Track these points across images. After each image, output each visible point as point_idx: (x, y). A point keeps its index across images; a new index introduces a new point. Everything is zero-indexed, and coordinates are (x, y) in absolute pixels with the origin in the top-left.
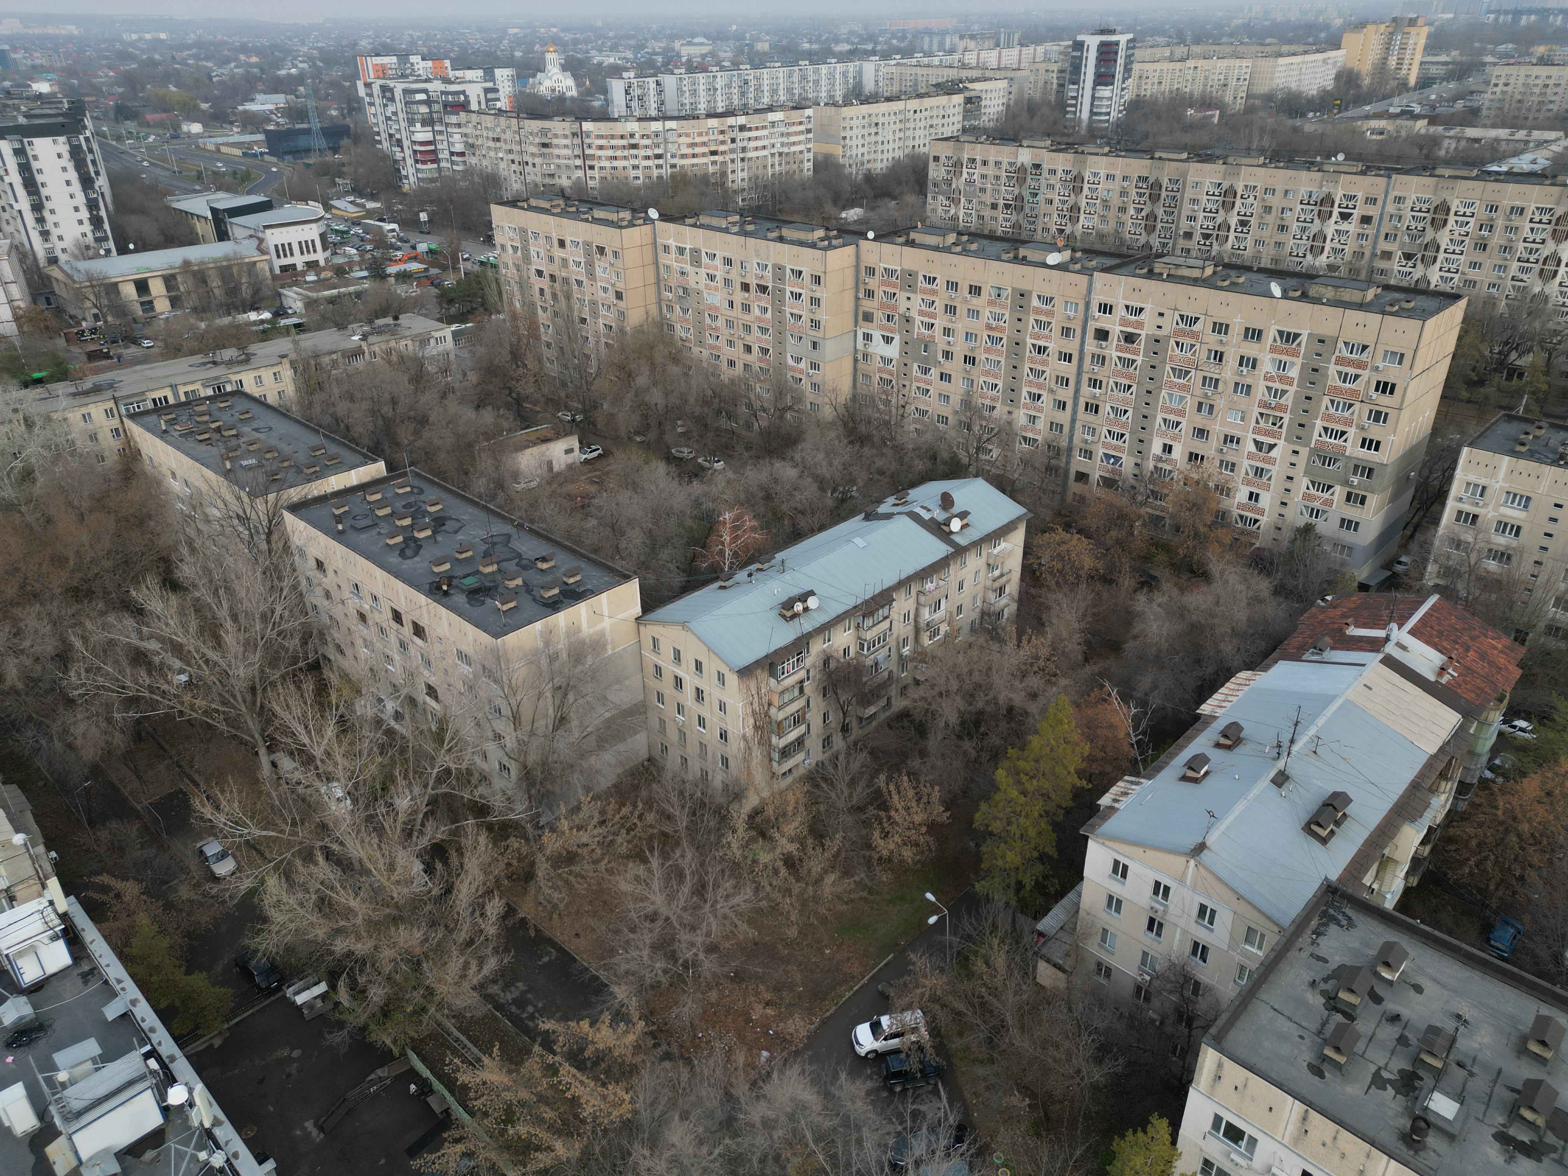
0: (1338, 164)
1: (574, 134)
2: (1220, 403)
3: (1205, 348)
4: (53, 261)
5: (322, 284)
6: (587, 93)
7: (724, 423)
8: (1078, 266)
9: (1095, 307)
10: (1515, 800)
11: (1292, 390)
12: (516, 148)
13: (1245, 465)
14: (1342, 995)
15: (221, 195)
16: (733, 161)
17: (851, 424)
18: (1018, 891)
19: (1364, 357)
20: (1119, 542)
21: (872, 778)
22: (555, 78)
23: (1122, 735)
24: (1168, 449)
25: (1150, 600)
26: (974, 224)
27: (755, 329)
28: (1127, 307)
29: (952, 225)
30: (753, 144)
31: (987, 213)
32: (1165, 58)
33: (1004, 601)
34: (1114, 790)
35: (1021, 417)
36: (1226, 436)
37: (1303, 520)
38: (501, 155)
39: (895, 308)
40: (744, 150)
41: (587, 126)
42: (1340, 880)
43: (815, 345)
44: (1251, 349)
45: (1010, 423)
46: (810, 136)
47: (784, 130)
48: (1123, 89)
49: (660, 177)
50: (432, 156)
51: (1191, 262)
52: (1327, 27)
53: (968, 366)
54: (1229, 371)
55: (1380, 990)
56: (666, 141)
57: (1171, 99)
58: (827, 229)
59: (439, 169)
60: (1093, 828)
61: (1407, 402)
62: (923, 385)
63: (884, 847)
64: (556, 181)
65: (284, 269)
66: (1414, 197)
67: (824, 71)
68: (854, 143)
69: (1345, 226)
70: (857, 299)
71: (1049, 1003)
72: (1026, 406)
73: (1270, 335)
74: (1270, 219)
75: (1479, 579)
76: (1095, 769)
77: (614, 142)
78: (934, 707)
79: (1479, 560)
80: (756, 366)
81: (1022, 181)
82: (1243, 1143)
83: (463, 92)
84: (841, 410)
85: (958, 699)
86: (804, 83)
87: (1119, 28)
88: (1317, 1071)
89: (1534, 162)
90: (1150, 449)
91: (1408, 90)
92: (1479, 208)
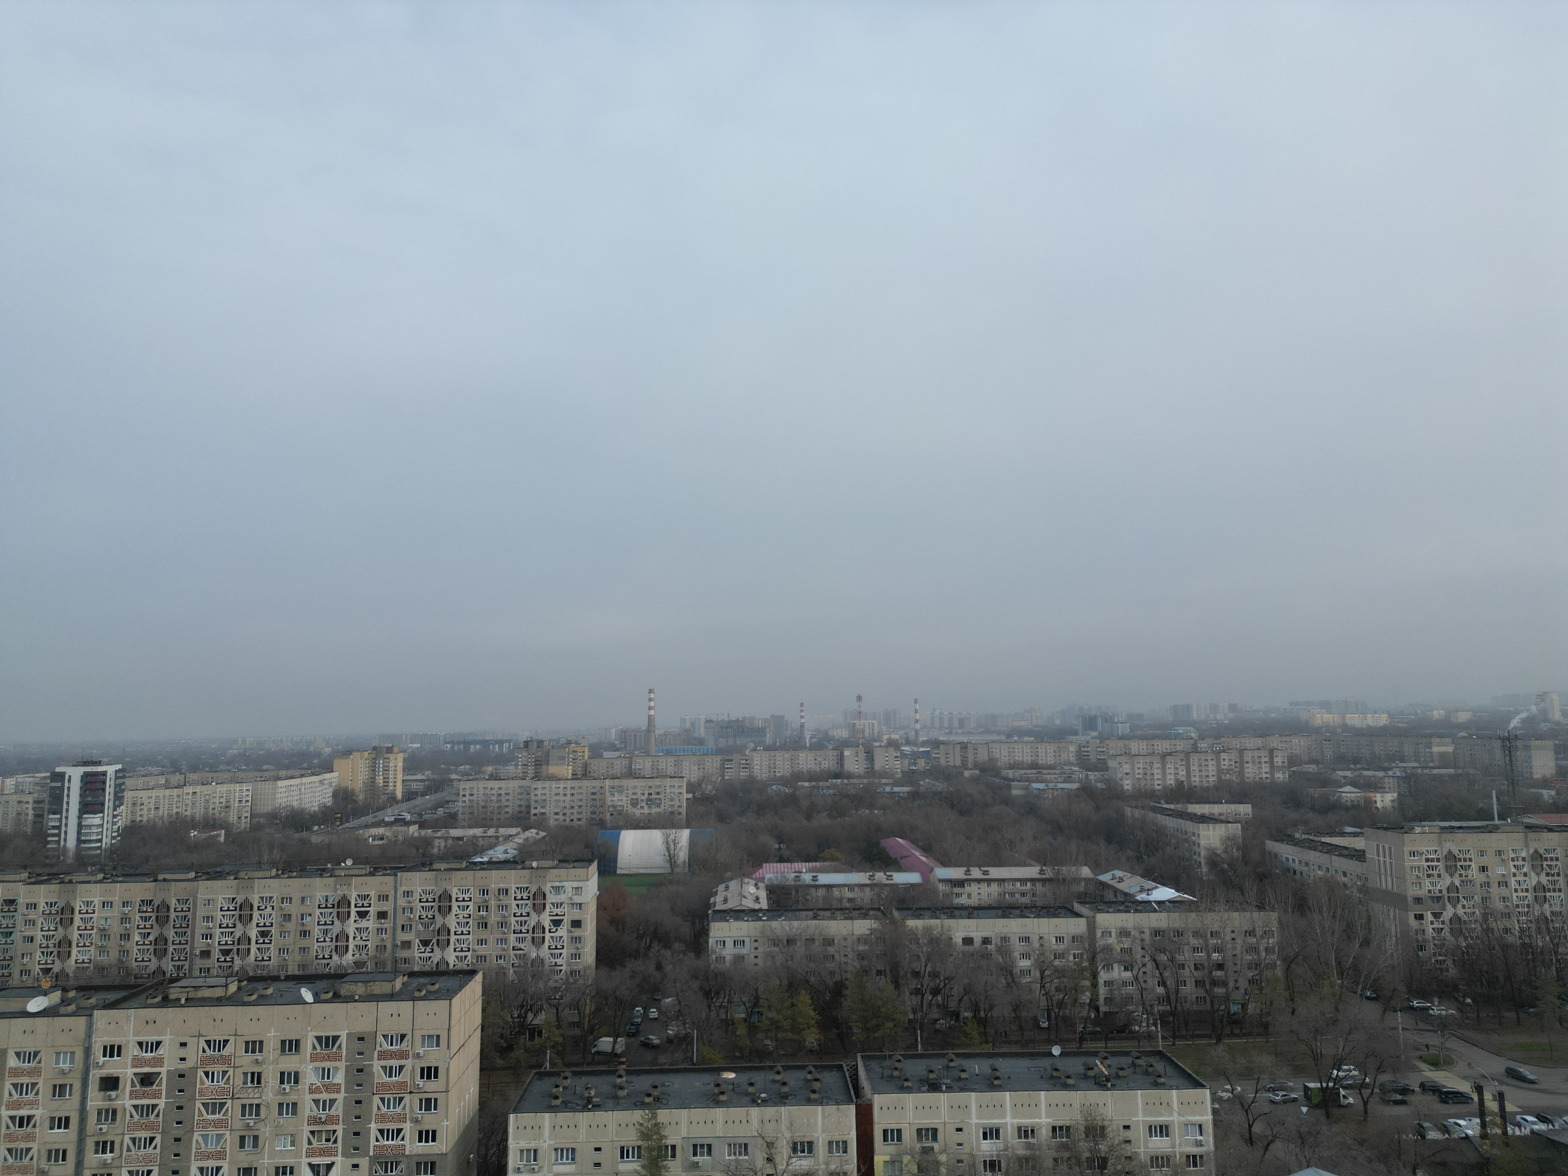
0: (347, 868)
2: (265, 1131)
3: (239, 1072)
8: (72, 1008)
9: (97, 1054)
11: (340, 1097)
19: (404, 1046)
28: (140, 1044)
32: (161, 786)
36: (277, 1169)
44: (290, 1063)
48: (114, 816)
51: (213, 981)
52: (318, 754)
54: (270, 1093)
57: (171, 823)
61: (452, 1083)
66: (419, 890)
69: (364, 924)
73: (308, 1044)
74: (291, 926)
87: (104, 759)
89: (506, 852)
91: (397, 802)
92: (474, 893)
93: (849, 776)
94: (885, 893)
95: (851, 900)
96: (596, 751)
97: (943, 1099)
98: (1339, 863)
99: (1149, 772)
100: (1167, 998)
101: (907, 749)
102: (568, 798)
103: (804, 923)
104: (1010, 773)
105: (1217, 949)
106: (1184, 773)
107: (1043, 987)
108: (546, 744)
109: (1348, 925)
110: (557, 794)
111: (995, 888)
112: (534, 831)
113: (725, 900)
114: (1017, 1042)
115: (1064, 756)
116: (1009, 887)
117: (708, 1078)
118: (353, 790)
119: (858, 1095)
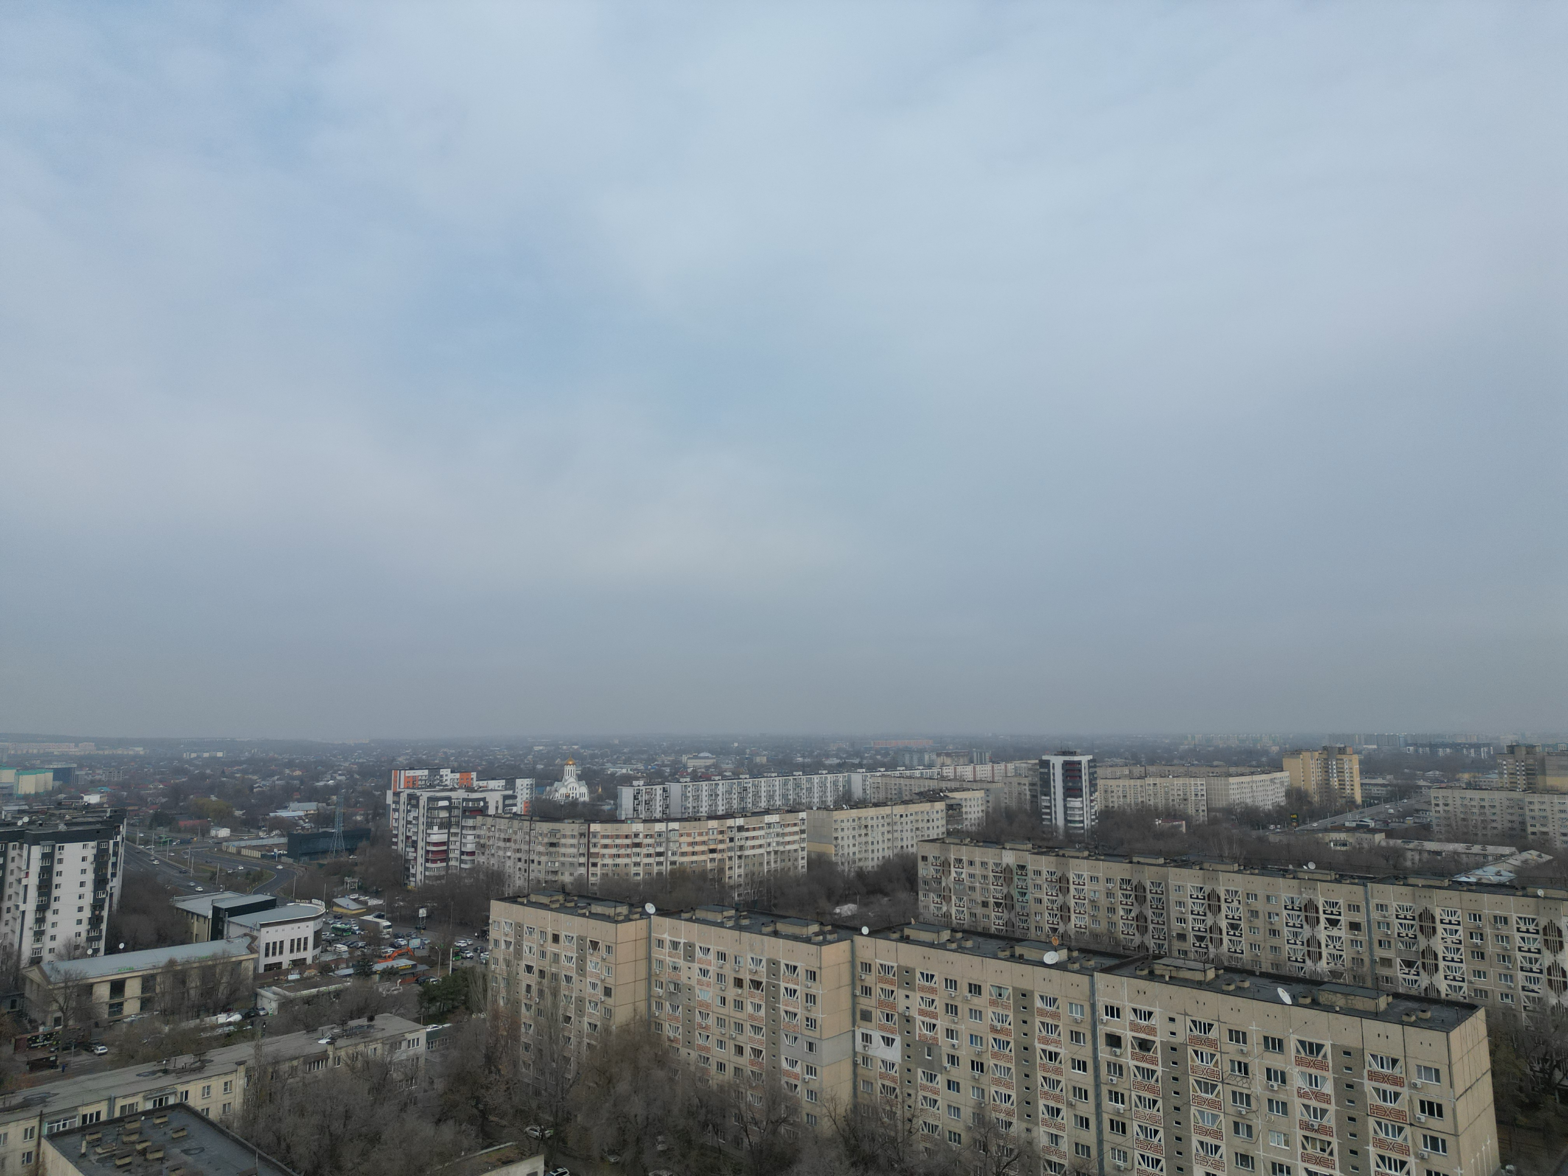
0: (1310, 872)
1: (582, 835)
2: (1258, 1123)
3: (1226, 1058)
4: (36, 961)
5: (304, 983)
6: (597, 799)
7: (710, 1139)
8: (1076, 966)
9: (1101, 1011)
11: (1332, 1108)
12: (525, 847)
15: (228, 894)
16: (730, 858)
17: (853, 1142)
19: (1397, 1071)
22: (571, 786)
26: (967, 921)
27: (747, 1027)
28: (1135, 1010)
29: (945, 922)
30: (750, 843)
31: (979, 911)
32: (1126, 776)
35: (1041, 1135)
36: (1274, 1165)
38: (509, 854)
39: (893, 1006)
40: (741, 848)
41: (595, 827)
43: (811, 1046)
44: (1275, 1061)
45: (1030, 1143)
46: (804, 836)
47: (779, 830)
48: (1092, 801)
49: (659, 874)
50: (444, 856)
51: (1192, 964)
52: (1266, 752)
53: (977, 1073)
54: (1257, 1085)
56: (668, 840)
57: (1138, 810)
58: (822, 924)
59: (448, 866)
61: (1462, 1125)
62: (929, 1095)
64: (559, 878)
65: (269, 967)
66: (1395, 904)
67: (816, 781)
68: (845, 842)
69: (1335, 932)
70: (854, 996)
72: (1045, 1123)
73: (1292, 1045)
74: (1259, 922)
77: (618, 841)
80: (748, 1070)
81: (1009, 881)
83: (484, 799)
84: (842, 1124)
86: (798, 790)
87: (1078, 751)
89: (1498, 874)
91: (1357, 807)
92: (1462, 916)
108: (1538, 749)
110: (1562, 811)
112: (1534, 852)
118: (1306, 791)
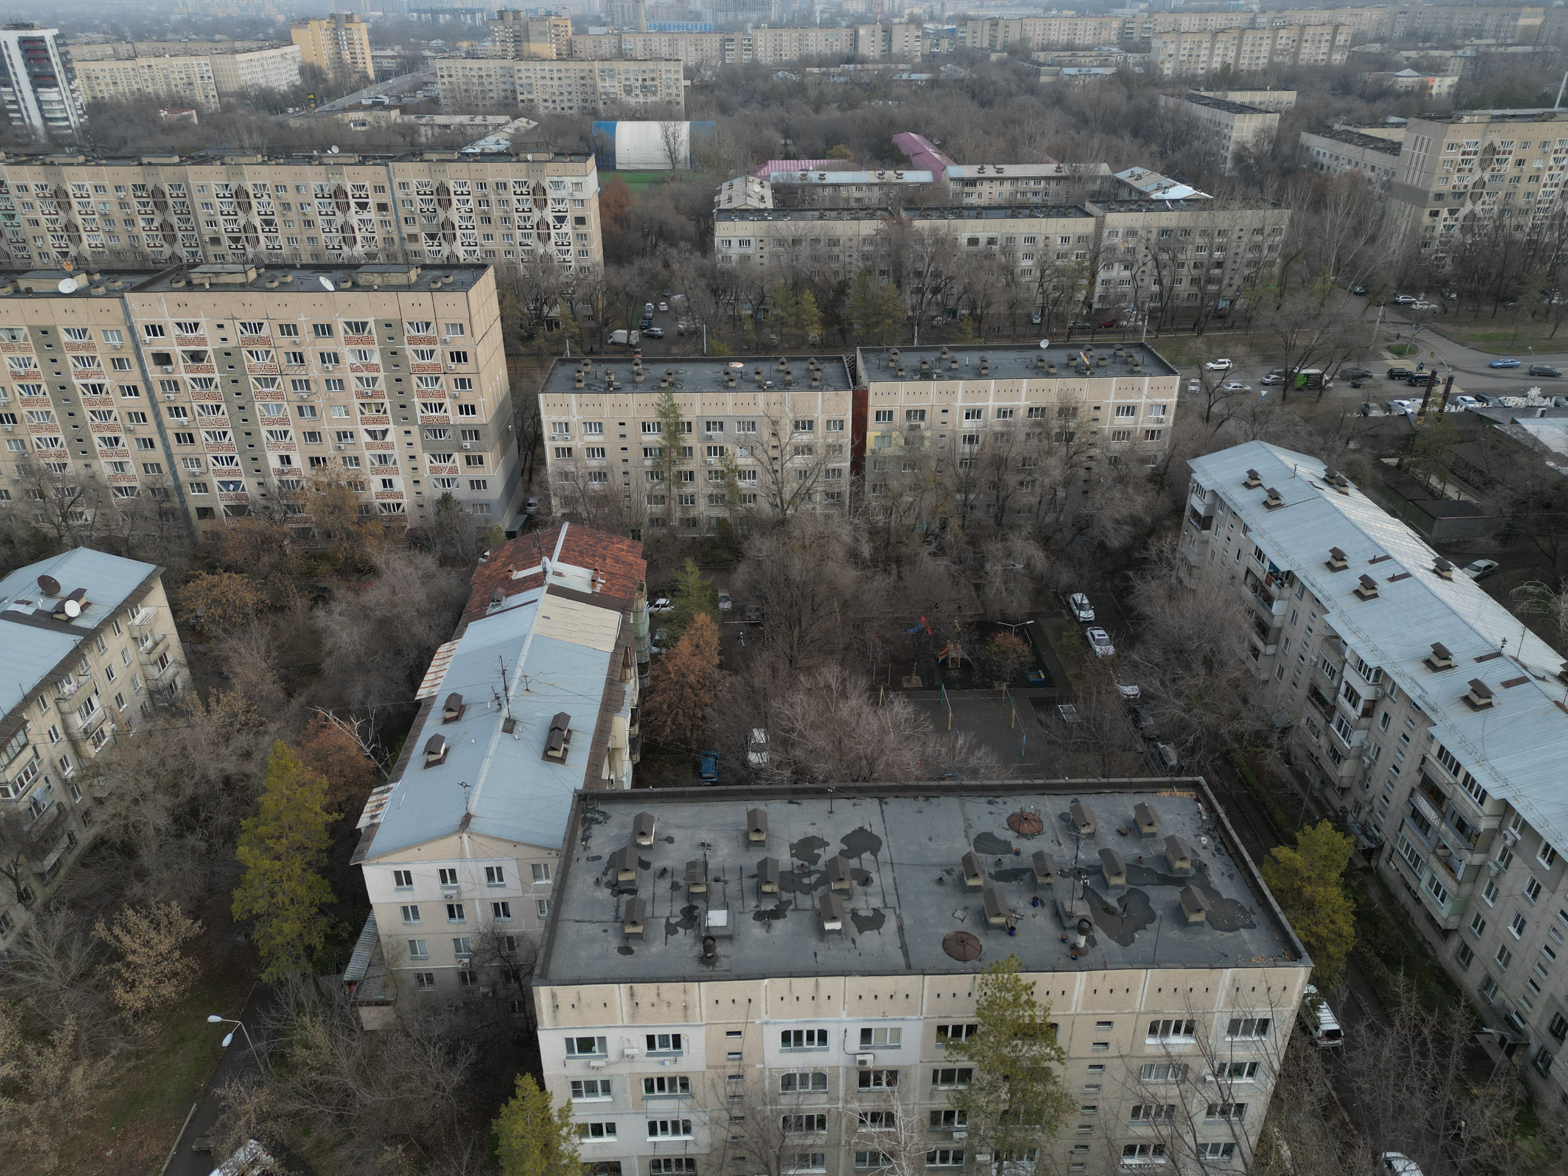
0: (334, 156)
2: (319, 403)
3: (281, 352)
8: (102, 290)
9: (142, 333)
10: (678, 662)
11: (381, 375)
13: (367, 456)
14: (622, 877)
18: (310, 957)
19: (431, 332)
20: (274, 566)
21: (86, 933)
23: (354, 752)
24: (286, 460)
25: (330, 612)
28: (179, 325)
32: (110, 56)
33: (170, 671)
34: (368, 807)
35: (104, 467)
36: (338, 433)
37: (438, 492)
42: (585, 786)
44: (327, 345)
45: (93, 477)
48: (72, 91)
51: (231, 268)
52: (272, 23)
53: (9, 426)
54: (314, 370)
55: (645, 858)
57: (135, 100)
60: (362, 853)
61: (481, 364)
63: (134, 1000)
66: (415, 181)
69: (365, 215)
71: (385, 1043)
72: (104, 454)
73: (340, 328)
74: (293, 215)
75: (592, 499)
76: (341, 796)
78: (133, 819)
79: (585, 484)
82: (596, 1048)
85: (159, 796)
87: (36, 23)
88: (626, 950)
89: (497, 142)
90: (267, 464)
91: (371, 82)
92: (471, 186)
93: (863, 61)
94: (894, 192)
95: (858, 200)
96: (580, 26)
97: (932, 386)
98: (1372, 156)
99: (1195, 53)
100: (1159, 297)
101: (930, 26)
102: (556, 82)
103: (810, 224)
104: (1041, 56)
105: (1221, 248)
106: (1233, 54)
107: (1041, 285)
108: (523, 15)
109: (1360, 222)
110: (543, 78)
111: (1007, 187)
112: (524, 120)
113: (730, 199)
114: (1008, 337)
115: (1105, 35)
116: (1022, 186)
117: (719, 368)
118: (320, 68)
119: (855, 382)
